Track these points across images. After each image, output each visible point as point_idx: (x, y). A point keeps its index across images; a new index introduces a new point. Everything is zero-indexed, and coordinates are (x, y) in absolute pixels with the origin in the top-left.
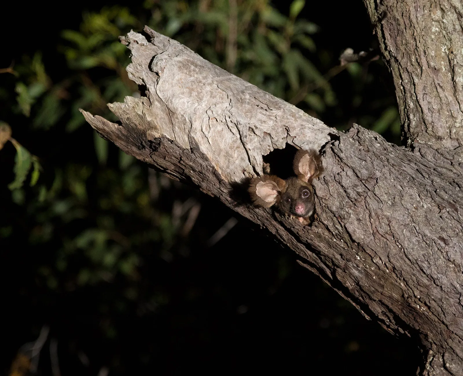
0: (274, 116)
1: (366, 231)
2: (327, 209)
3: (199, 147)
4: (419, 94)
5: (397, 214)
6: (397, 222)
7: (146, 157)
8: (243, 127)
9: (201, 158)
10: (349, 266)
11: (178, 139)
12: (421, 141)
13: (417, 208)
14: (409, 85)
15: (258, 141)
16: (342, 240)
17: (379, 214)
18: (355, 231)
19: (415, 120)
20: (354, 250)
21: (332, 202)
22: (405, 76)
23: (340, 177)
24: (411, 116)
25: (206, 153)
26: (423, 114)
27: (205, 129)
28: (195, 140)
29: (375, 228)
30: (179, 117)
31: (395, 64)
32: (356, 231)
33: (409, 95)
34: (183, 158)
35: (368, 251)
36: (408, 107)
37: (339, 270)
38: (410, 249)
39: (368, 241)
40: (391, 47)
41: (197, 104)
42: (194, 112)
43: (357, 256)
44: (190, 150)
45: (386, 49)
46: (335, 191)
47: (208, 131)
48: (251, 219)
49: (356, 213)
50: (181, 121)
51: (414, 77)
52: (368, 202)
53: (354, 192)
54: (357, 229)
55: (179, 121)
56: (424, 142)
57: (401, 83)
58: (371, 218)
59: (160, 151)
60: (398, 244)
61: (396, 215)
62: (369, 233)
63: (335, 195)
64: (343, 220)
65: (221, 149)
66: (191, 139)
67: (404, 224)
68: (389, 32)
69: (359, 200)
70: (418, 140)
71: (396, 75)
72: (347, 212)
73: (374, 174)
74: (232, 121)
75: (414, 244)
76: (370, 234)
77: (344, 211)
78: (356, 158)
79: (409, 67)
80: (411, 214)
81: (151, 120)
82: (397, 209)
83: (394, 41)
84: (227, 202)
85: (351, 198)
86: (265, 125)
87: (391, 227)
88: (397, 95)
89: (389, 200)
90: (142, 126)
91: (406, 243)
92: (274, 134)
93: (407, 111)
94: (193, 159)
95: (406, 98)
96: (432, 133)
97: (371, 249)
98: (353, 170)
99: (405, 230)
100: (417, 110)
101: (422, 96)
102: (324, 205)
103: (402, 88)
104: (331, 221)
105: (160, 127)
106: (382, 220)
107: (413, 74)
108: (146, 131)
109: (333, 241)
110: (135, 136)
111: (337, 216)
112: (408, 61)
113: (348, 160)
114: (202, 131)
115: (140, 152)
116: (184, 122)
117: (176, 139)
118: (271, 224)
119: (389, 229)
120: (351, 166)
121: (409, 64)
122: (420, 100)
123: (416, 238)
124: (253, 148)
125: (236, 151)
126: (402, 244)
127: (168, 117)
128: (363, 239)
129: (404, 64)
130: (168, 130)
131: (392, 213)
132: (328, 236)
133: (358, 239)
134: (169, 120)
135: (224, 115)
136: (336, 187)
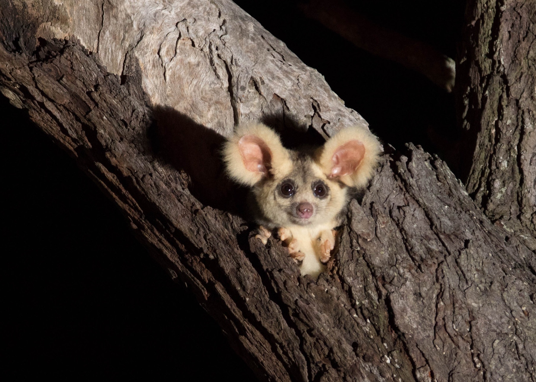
0: (295, 76)
1: (424, 318)
2: (361, 258)
3: (141, 79)
4: (526, 151)
5: (490, 311)
6: (486, 324)
7: (18, 67)
8: (242, 71)
9: (139, 98)
10: (359, 371)
11: (102, 54)
12: (507, 227)
13: (528, 314)
14: (511, 131)
15: (260, 105)
16: (368, 321)
17: (458, 298)
18: (404, 310)
19: (502, 192)
20: (385, 344)
21: (375, 248)
22: (509, 113)
23: (402, 213)
24: (497, 184)
25: (150, 93)
26: (523, 186)
27: (165, 52)
28: (138, 64)
29: (441, 319)
30: (119, 16)
31: (499, 86)
32: (407, 311)
33: (504, 147)
34: (102, 87)
35: (414, 353)
36: (494, 167)
37: (333, 372)
38: (498, 375)
39: (421, 337)
40: (503, 55)
41: (163, 6)
42: (154, 18)
43: (386, 356)
44: (120, 79)
45: (490, 55)
46: (387, 233)
47: (169, 57)
48: (189, 235)
49: (417, 281)
50: (121, 25)
51: (527, 120)
52: (444, 272)
53: (421, 246)
54: (409, 310)
55: (116, 24)
56: (513, 231)
57: (497, 122)
58: (440, 299)
59: (58, 63)
60: (476, 359)
61: (488, 311)
62: (430, 323)
63: (385, 241)
64: (387, 286)
65: (183, 96)
66: (130, 61)
67: (498, 330)
68: (510, 29)
69: (430, 262)
70: (502, 224)
71: (491, 106)
72: (401, 276)
73: (463, 233)
74: (222, 56)
75: (507, 369)
76: (431, 326)
77: (394, 271)
78: (433, 196)
79: (524, 99)
80: (516, 319)
81: (60, 5)
82: (492, 302)
83: (513, 47)
84: (155, 190)
85: (415, 254)
86: (279, 84)
87: (474, 328)
88: (478, 142)
89: (481, 282)
90: (38, 11)
91: (493, 362)
92: (293, 103)
93: (491, 174)
94: (122, 95)
95: (497, 150)
96: (528, 223)
97: (421, 352)
98: (425, 212)
99: (497, 341)
100: (513, 177)
101: (531, 156)
102: (359, 249)
103: (493, 131)
104: (361, 281)
105: (74, 22)
106: (460, 311)
107: (526, 114)
108: (42, 22)
109: (350, 316)
110: (12, 24)
111: (378, 274)
112: (526, 90)
113: (422, 194)
114: (158, 53)
115: (11, 55)
116: (127, 27)
117: (99, 52)
118: (231, 253)
119: (468, 330)
120: (425, 205)
121: (525, 95)
122: (525, 161)
123: (515, 361)
124: (247, 112)
125: (213, 108)
126: (486, 363)
127: (96, 11)
128: (413, 330)
129: (517, 92)
130: (89, 32)
131: (481, 305)
132: (345, 306)
133: (406, 326)
134: (97, 16)
135: (208, 40)
136: (390, 227)
